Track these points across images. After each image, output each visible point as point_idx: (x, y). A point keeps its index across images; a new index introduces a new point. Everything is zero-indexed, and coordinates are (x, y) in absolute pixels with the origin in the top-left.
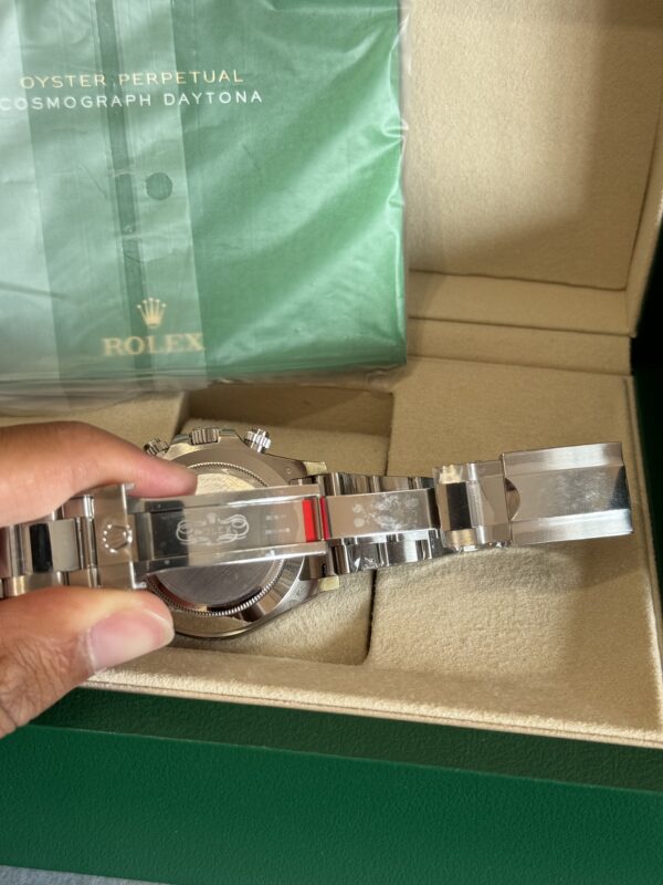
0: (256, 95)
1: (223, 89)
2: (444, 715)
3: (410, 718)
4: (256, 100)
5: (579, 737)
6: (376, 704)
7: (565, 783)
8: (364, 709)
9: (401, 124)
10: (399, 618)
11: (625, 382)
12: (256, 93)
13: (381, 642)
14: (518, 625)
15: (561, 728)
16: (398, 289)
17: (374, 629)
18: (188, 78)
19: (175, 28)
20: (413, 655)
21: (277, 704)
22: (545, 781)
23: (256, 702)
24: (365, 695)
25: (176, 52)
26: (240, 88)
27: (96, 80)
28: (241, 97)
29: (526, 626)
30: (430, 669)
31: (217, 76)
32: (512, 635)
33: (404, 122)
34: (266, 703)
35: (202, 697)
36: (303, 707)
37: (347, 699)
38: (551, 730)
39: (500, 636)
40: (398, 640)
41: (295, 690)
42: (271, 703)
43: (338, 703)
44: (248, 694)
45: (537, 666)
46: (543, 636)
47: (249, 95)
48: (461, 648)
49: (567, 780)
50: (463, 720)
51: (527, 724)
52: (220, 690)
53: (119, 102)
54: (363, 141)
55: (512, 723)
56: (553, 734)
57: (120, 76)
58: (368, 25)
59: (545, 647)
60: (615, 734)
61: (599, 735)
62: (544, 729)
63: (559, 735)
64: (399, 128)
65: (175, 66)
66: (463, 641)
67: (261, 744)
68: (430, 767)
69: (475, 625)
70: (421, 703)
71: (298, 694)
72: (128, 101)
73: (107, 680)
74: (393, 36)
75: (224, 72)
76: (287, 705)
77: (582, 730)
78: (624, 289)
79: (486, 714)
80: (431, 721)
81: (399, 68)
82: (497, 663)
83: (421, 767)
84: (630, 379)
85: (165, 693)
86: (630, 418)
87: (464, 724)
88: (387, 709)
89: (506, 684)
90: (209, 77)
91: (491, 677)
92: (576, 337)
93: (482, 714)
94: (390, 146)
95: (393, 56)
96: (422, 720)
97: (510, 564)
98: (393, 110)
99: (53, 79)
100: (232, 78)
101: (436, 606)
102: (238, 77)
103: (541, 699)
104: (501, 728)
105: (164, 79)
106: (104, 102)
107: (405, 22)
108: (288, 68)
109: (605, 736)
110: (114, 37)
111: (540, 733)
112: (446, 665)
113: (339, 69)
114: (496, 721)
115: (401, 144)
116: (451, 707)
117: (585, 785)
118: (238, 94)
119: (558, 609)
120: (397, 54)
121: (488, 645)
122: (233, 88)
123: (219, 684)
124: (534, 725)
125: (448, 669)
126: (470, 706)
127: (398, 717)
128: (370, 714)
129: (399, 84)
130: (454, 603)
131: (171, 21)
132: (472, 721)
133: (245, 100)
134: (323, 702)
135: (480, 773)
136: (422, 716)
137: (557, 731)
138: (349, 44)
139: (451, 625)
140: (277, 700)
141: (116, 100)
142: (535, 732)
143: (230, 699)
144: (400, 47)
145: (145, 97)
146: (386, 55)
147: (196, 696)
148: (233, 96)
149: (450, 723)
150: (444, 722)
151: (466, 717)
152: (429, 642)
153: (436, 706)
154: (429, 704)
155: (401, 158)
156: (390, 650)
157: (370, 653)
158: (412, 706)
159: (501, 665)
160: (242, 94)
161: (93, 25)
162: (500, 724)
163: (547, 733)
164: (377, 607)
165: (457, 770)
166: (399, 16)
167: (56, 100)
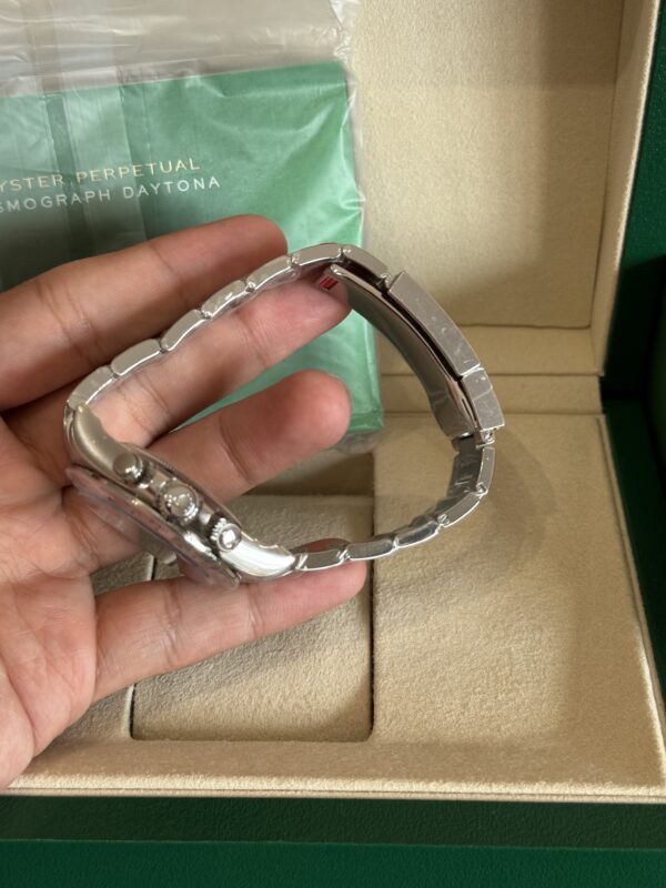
0: (213, 181)
1: (180, 178)
2: (453, 790)
3: (420, 796)
4: (214, 185)
6: (386, 786)
7: (575, 849)
8: (374, 792)
9: (358, 196)
10: (399, 688)
11: (598, 421)
12: (213, 178)
13: (385, 715)
14: (516, 685)
16: (370, 356)
17: (376, 703)
18: (144, 170)
19: (127, 123)
20: (417, 726)
21: (289, 794)
22: (557, 848)
23: (268, 794)
24: (373, 777)
25: (131, 146)
26: (197, 175)
27: (54, 181)
28: (199, 184)
29: (523, 685)
30: (434, 739)
31: (174, 166)
32: (512, 695)
33: (361, 194)
34: (279, 794)
35: (215, 794)
36: (315, 795)
37: (357, 783)
38: (558, 795)
39: (500, 697)
40: (401, 712)
41: (305, 779)
42: (283, 794)
43: (348, 788)
44: (259, 786)
45: (539, 725)
46: (541, 694)
47: (207, 182)
48: (463, 713)
49: (578, 846)
50: (472, 793)
51: (535, 791)
52: (232, 786)
53: (78, 199)
54: (322, 216)
55: (520, 791)
56: (560, 799)
57: (78, 174)
58: (318, 102)
59: (544, 705)
61: (605, 796)
62: (552, 795)
63: (567, 800)
64: (357, 200)
65: (130, 160)
66: (465, 706)
67: (277, 839)
68: (444, 846)
69: (474, 689)
70: (431, 781)
71: (309, 782)
72: (87, 197)
73: (120, 786)
74: (343, 112)
75: (180, 162)
76: (299, 794)
77: (589, 793)
78: (589, 327)
79: (493, 784)
80: (440, 797)
81: (351, 142)
82: (499, 727)
83: (436, 846)
84: (602, 418)
85: (178, 794)
86: (606, 460)
87: (473, 798)
88: (397, 789)
89: (511, 749)
90: (166, 167)
91: (495, 741)
92: (547, 380)
93: (491, 785)
94: (350, 218)
95: (344, 131)
96: (432, 797)
97: (503, 622)
98: (349, 182)
99: (11, 182)
100: (188, 166)
101: (435, 673)
102: (195, 165)
103: (545, 762)
104: (509, 798)
105: (121, 173)
106: (64, 200)
107: (353, 97)
108: (242, 153)
109: (611, 796)
110: (67, 137)
111: (548, 799)
112: (449, 733)
113: (292, 149)
114: (504, 791)
115: (360, 214)
116: (459, 781)
117: (595, 849)
118: (196, 181)
119: (554, 664)
120: (348, 129)
121: (489, 709)
122: (191, 176)
123: (230, 780)
124: (541, 791)
125: (452, 737)
126: (478, 778)
127: (408, 796)
128: (381, 796)
129: (352, 158)
130: (451, 669)
131: (122, 117)
132: (481, 794)
133: (203, 187)
134: (334, 788)
135: (494, 847)
136: (431, 793)
137: (565, 795)
138: (300, 122)
139: (451, 691)
140: (288, 791)
141: (75, 197)
142: (543, 799)
143: (242, 794)
144: (350, 122)
145: (104, 192)
146: (338, 131)
147: (209, 794)
148: (191, 183)
149: (460, 797)
150: (454, 797)
151: (475, 790)
152: (431, 711)
153: (445, 782)
154: (437, 780)
155: (361, 228)
156: (394, 722)
157: (375, 727)
158: (421, 783)
159: (503, 728)
160: (199, 180)
161: (45, 127)
162: (508, 794)
163: (555, 799)
164: (376, 679)
165: (471, 846)
166: (346, 91)
167: (17, 202)
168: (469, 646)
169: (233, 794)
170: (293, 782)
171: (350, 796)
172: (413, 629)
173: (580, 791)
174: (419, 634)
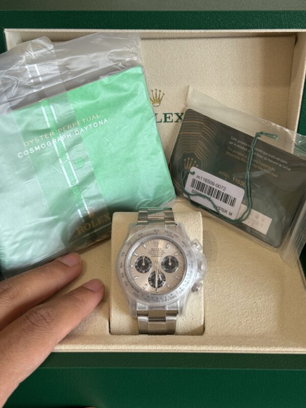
2: (239, 350)
3: (226, 352)
5: (290, 353)
6: (213, 348)
7: (288, 370)
8: (209, 350)
10: (214, 316)
14: (260, 315)
15: (283, 350)
20: (222, 330)
21: (176, 351)
22: (281, 370)
23: (168, 351)
24: (208, 345)
27: (51, 134)
29: (262, 315)
30: (229, 334)
32: (258, 318)
34: (172, 351)
35: (147, 351)
36: (186, 352)
37: (202, 347)
38: (280, 351)
39: (253, 319)
40: (215, 325)
41: (182, 346)
42: (174, 351)
43: (199, 349)
44: (164, 349)
45: (269, 329)
46: (270, 318)
48: (240, 325)
49: (289, 368)
50: (246, 351)
51: (271, 350)
52: (154, 348)
55: (265, 350)
56: (281, 353)
59: (271, 322)
60: (304, 350)
62: (277, 351)
63: (283, 353)
68: (237, 369)
70: (230, 346)
73: (110, 348)
76: (179, 351)
77: (291, 350)
79: (254, 348)
80: (235, 352)
82: (254, 330)
83: (234, 369)
85: (133, 351)
89: (259, 337)
91: (253, 335)
96: (231, 352)
97: (253, 292)
101: (228, 310)
104: (261, 352)
111: (276, 353)
112: (235, 332)
114: (259, 350)
117: (296, 370)
119: (274, 308)
121: (250, 324)
124: (273, 350)
125: (236, 334)
126: (248, 346)
127: (222, 352)
128: (211, 352)
132: (250, 351)
134: (193, 349)
135: (256, 369)
137: (282, 351)
142: (274, 353)
143: (158, 351)
147: (145, 351)
150: (240, 352)
151: (248, 350)
152: (227, 324)
153: (235, 347)
154: (233, 346)
157: (205, 330)
158: (227, 347)
159: (256, 330)
163: (278, 353)
165: (248, 369)
167: (38, 147)
168: (240, 301)
169: (154, 351)
170: (177, 347)
171: (200, 352)
172: (218, 295)
173: (288, 350)
174: (220, 297)
